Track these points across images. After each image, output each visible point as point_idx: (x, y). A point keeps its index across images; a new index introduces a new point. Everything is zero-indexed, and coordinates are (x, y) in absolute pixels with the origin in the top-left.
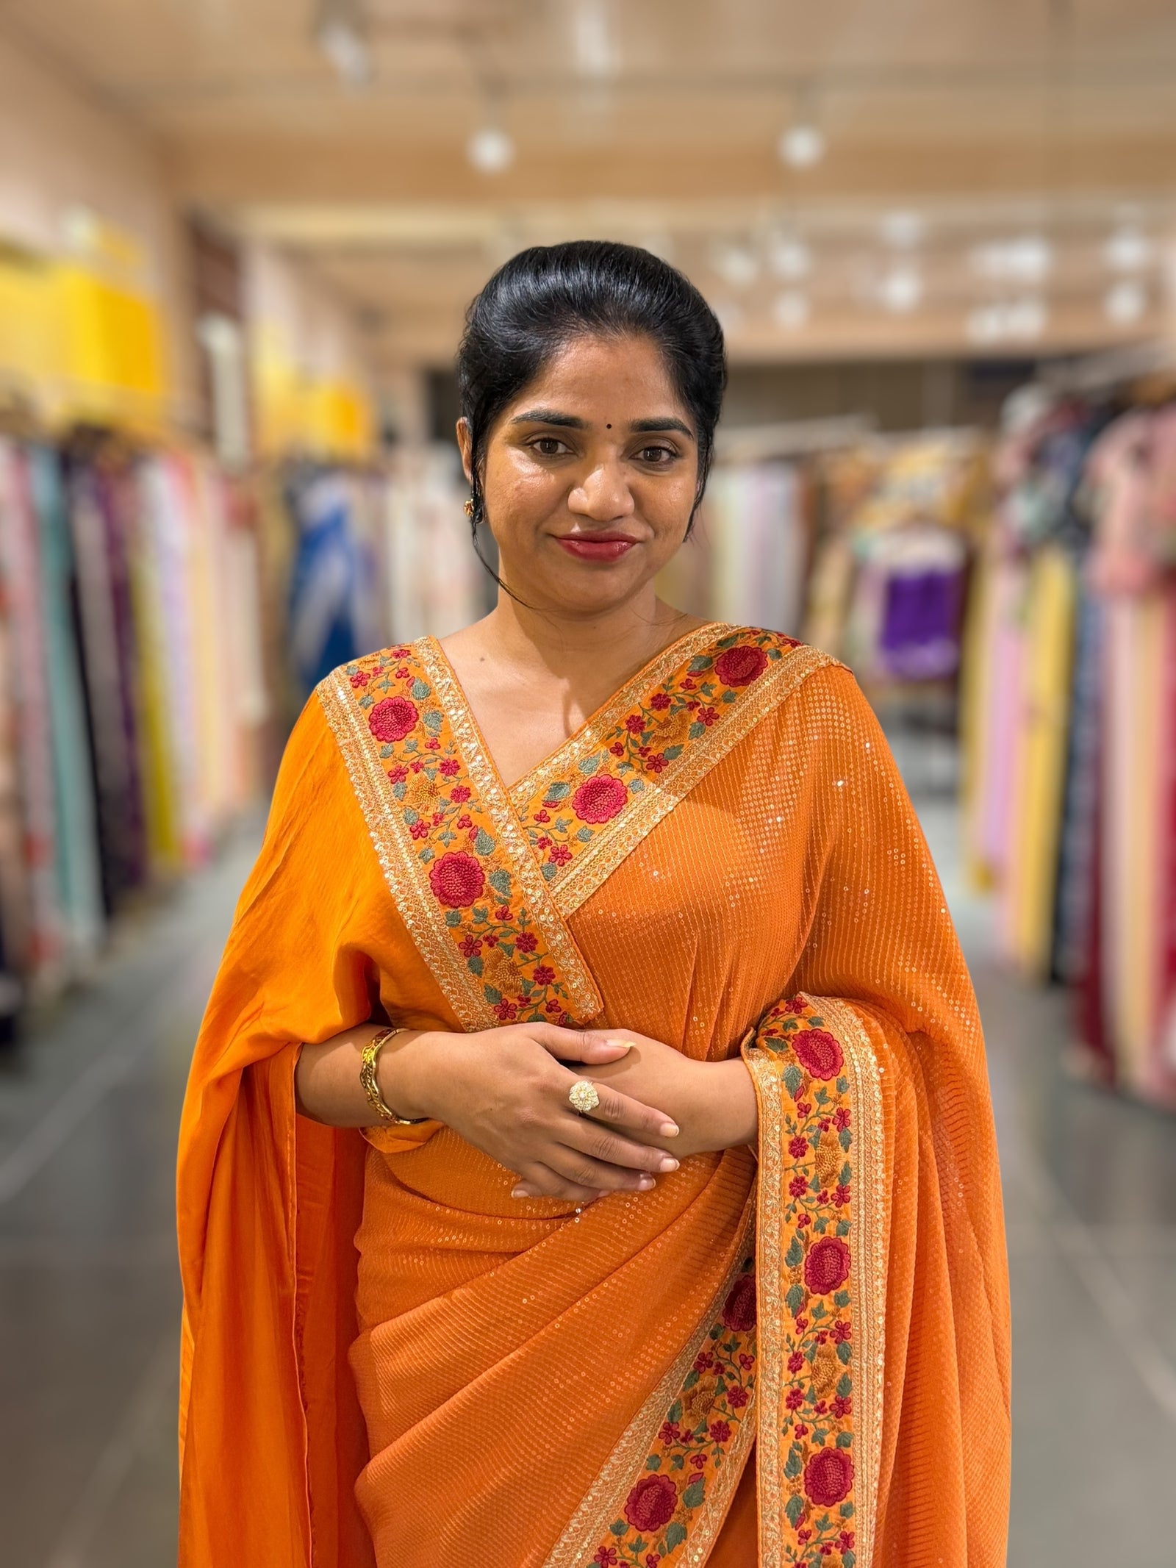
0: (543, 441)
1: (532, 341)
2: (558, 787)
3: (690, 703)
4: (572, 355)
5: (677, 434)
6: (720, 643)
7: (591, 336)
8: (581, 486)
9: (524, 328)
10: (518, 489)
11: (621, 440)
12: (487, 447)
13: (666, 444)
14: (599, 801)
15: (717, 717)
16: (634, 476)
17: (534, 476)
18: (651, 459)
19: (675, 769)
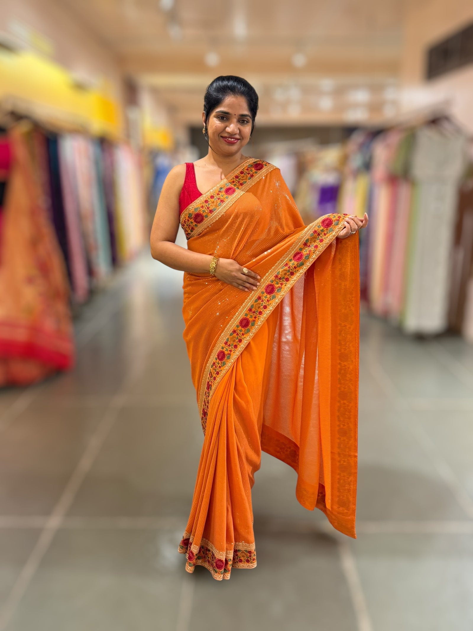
0: (221, 117)
1: (221, 96)
2: (221, 188)
3: (248, 173)
4: (229, 99)
5: (248, 118)
6: (254, 162)
7: (233, 96)
8: (229, 127)
9: (219, 93)
10: (216, 126)
11: (237, 118)
12: (209, 117)
13: (246, 120)
14: (229, 191)
15: (254, 176)
16: (239, 126)
17: (219, 124)
18: (243, 122)
19: (244, 187)
